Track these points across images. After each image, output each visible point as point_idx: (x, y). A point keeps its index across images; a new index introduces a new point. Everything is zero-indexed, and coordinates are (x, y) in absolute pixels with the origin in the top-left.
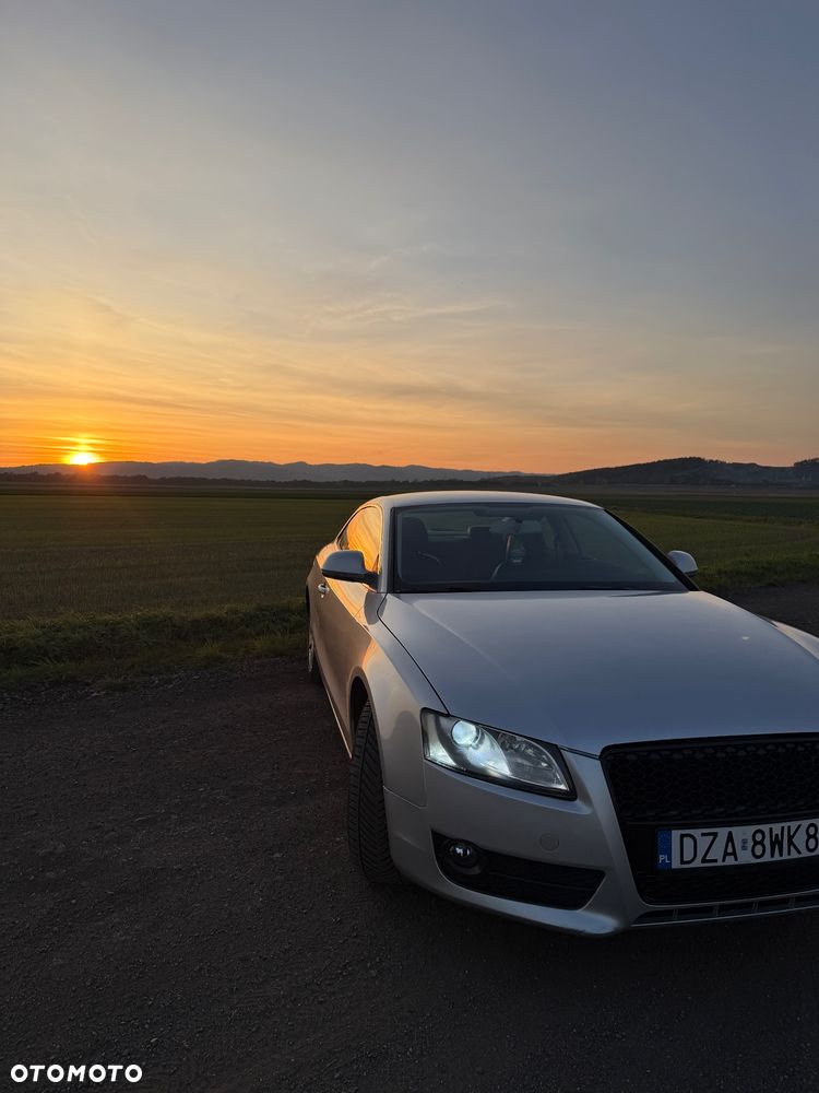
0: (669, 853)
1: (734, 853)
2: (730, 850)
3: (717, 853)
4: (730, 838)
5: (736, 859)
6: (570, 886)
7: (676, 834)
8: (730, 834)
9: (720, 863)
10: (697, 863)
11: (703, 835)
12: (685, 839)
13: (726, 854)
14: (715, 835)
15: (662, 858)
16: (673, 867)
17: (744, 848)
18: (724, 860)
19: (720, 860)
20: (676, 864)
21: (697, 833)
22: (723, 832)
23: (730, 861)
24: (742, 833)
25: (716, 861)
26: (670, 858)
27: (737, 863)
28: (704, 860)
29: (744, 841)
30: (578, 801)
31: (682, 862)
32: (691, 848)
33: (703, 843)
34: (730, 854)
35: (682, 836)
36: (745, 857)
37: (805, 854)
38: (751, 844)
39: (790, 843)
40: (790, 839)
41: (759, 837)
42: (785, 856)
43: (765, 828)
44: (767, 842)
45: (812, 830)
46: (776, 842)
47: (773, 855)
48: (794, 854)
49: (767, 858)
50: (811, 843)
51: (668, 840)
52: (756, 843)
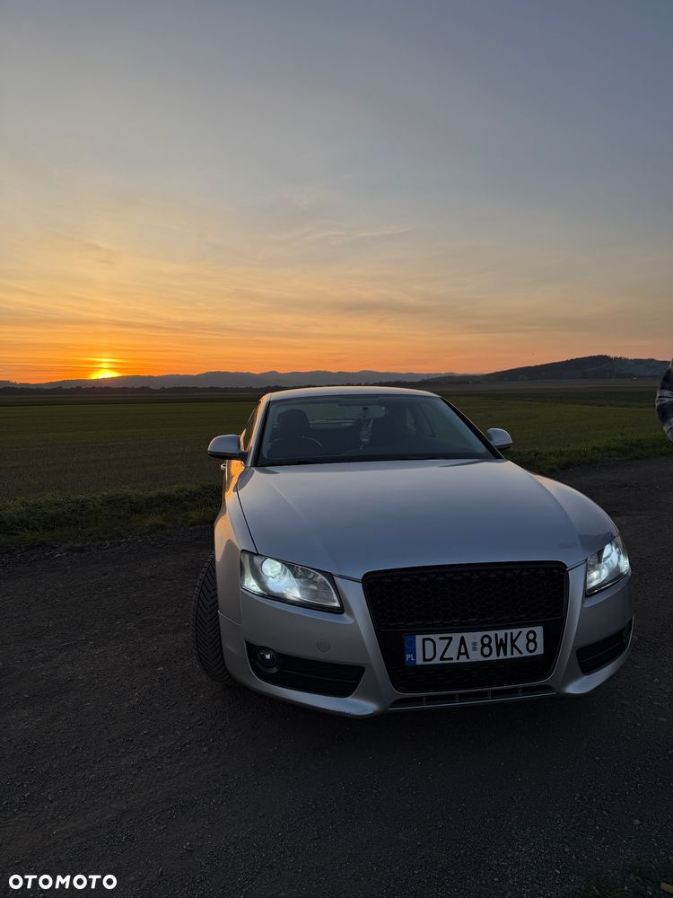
0: (414, 652)
1: (466, 653)
2: (463, 651)
3: (452, 653)
4: (463, 641)
5: (468, 658)
6: (341, 678)
7: (419, 638)
8: (462, 638)
9: (455, 661)
10: (437, 661)
11: (441, 638)
12: (426, 642)
13: (460, 654)
14: (450, 639)
15: (408, 656)
16: (418, 663)
17: (474, 649)
18: (458, 658)
19: (455, 656)
20: (420, 661)
21: (435, 637)
22: (456, 637)
23: (463, 659)
24: (473, 638)
25: (452, 659)
26: (415, 656)
27: (469, 661)
28: (442, 659)
29: (474, 644)
30: (344, 614)
31: (425, 660)
32: (431, 649)
33: (441, 645)
34: (463, 654)
35: (424, 640)
36: (475, 656)
37: (526, 654)
38: (480, 646)
39: (513, 645)
40: (513, 642)
41: (486, 641)
42: (509, 656)
43: (492, 634)
44: (493, 645)
45: (531, 636)
46: (501, 645)
47: (498, 655)
48: (516, 655)
49: (494, 657)
50: (532, 646)
51: (413, 643)
52: (484, 645)
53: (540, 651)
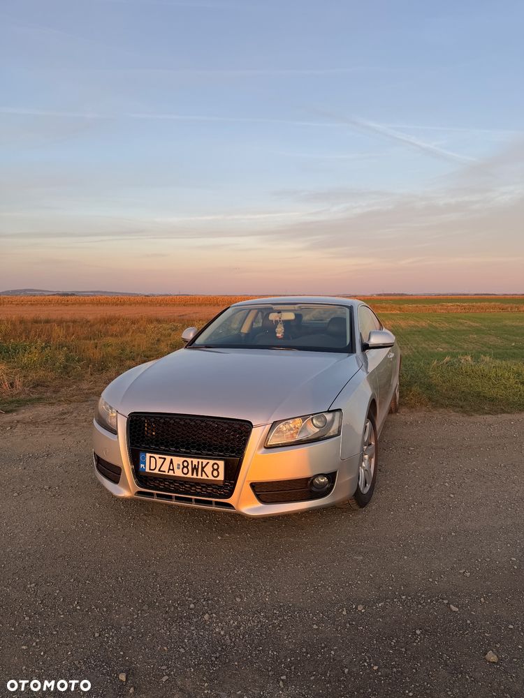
0: (145, 463)
1: (173, 470)
2: (171, 468)
4: (171, 462)
5: (174, 473)
7: (148, 455)
8: (172, 460)
9: (166, 473)
10: (156, 471)
11: (160, 458)
13: (169, 469)
14: (165, 459)
15: (142, 465)
17: (178, 468)
19: (167, 471)
20: (147, 470)
21: (157, 456)
22: (168, 458)
23: (171, 473)
24: (178, 460)
25: (164, 472)
26: (145, 466)
27: (174, 475)
28: (159, 470)
29: (179, 465)
31: (150, 469)
32: (155, 463)
33: (160, 462)
34: (171, 470)
35: (151, 457)
36: (178, 473)
37: (211, 478)
38: (181, 467)
39: (203, 470)
40: (203, 468)
41: (185, 464)
42: (199, 477)
43: (189, 460)
44: (190, 467)
45: (216, 467)
46: (195, 469)
47: (192, 475)
48: (204, 477)
49: (189, 475)
50: (215, 473)
51: (144, 458)
52: (184, 467)
53: (221, 477)
